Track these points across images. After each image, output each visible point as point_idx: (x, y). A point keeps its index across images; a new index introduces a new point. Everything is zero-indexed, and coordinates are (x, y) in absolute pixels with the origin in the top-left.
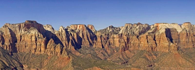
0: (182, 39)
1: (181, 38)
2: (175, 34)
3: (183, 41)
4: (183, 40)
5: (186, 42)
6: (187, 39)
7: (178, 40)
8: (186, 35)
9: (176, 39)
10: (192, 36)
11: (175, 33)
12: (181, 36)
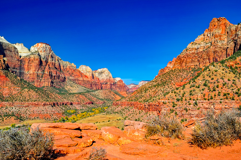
0: (28, 70)
1: (26, 67)
2: (12, 56)
3: (30, 74)
4: (31, 72)
5: (37, 76)
6: (39, 71)
7: (18, 71)
8: (37, 62)
9: (14, 68)
10: (50, 66)
11: (13, 54)
12: (27, 64)
